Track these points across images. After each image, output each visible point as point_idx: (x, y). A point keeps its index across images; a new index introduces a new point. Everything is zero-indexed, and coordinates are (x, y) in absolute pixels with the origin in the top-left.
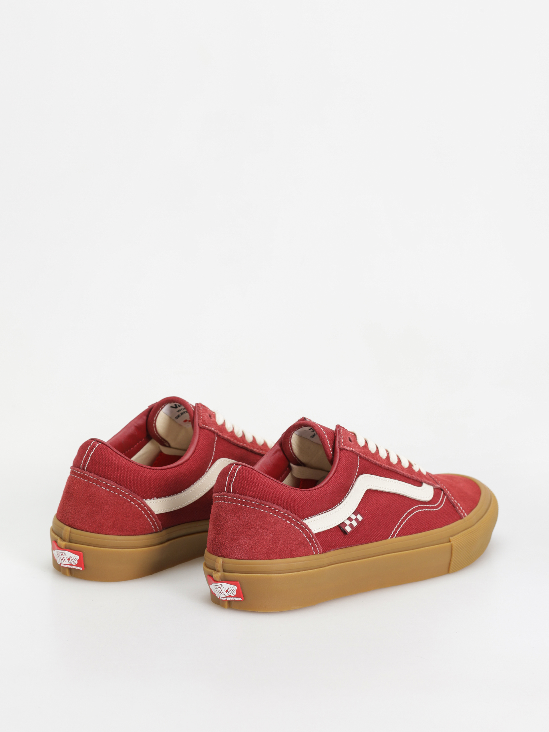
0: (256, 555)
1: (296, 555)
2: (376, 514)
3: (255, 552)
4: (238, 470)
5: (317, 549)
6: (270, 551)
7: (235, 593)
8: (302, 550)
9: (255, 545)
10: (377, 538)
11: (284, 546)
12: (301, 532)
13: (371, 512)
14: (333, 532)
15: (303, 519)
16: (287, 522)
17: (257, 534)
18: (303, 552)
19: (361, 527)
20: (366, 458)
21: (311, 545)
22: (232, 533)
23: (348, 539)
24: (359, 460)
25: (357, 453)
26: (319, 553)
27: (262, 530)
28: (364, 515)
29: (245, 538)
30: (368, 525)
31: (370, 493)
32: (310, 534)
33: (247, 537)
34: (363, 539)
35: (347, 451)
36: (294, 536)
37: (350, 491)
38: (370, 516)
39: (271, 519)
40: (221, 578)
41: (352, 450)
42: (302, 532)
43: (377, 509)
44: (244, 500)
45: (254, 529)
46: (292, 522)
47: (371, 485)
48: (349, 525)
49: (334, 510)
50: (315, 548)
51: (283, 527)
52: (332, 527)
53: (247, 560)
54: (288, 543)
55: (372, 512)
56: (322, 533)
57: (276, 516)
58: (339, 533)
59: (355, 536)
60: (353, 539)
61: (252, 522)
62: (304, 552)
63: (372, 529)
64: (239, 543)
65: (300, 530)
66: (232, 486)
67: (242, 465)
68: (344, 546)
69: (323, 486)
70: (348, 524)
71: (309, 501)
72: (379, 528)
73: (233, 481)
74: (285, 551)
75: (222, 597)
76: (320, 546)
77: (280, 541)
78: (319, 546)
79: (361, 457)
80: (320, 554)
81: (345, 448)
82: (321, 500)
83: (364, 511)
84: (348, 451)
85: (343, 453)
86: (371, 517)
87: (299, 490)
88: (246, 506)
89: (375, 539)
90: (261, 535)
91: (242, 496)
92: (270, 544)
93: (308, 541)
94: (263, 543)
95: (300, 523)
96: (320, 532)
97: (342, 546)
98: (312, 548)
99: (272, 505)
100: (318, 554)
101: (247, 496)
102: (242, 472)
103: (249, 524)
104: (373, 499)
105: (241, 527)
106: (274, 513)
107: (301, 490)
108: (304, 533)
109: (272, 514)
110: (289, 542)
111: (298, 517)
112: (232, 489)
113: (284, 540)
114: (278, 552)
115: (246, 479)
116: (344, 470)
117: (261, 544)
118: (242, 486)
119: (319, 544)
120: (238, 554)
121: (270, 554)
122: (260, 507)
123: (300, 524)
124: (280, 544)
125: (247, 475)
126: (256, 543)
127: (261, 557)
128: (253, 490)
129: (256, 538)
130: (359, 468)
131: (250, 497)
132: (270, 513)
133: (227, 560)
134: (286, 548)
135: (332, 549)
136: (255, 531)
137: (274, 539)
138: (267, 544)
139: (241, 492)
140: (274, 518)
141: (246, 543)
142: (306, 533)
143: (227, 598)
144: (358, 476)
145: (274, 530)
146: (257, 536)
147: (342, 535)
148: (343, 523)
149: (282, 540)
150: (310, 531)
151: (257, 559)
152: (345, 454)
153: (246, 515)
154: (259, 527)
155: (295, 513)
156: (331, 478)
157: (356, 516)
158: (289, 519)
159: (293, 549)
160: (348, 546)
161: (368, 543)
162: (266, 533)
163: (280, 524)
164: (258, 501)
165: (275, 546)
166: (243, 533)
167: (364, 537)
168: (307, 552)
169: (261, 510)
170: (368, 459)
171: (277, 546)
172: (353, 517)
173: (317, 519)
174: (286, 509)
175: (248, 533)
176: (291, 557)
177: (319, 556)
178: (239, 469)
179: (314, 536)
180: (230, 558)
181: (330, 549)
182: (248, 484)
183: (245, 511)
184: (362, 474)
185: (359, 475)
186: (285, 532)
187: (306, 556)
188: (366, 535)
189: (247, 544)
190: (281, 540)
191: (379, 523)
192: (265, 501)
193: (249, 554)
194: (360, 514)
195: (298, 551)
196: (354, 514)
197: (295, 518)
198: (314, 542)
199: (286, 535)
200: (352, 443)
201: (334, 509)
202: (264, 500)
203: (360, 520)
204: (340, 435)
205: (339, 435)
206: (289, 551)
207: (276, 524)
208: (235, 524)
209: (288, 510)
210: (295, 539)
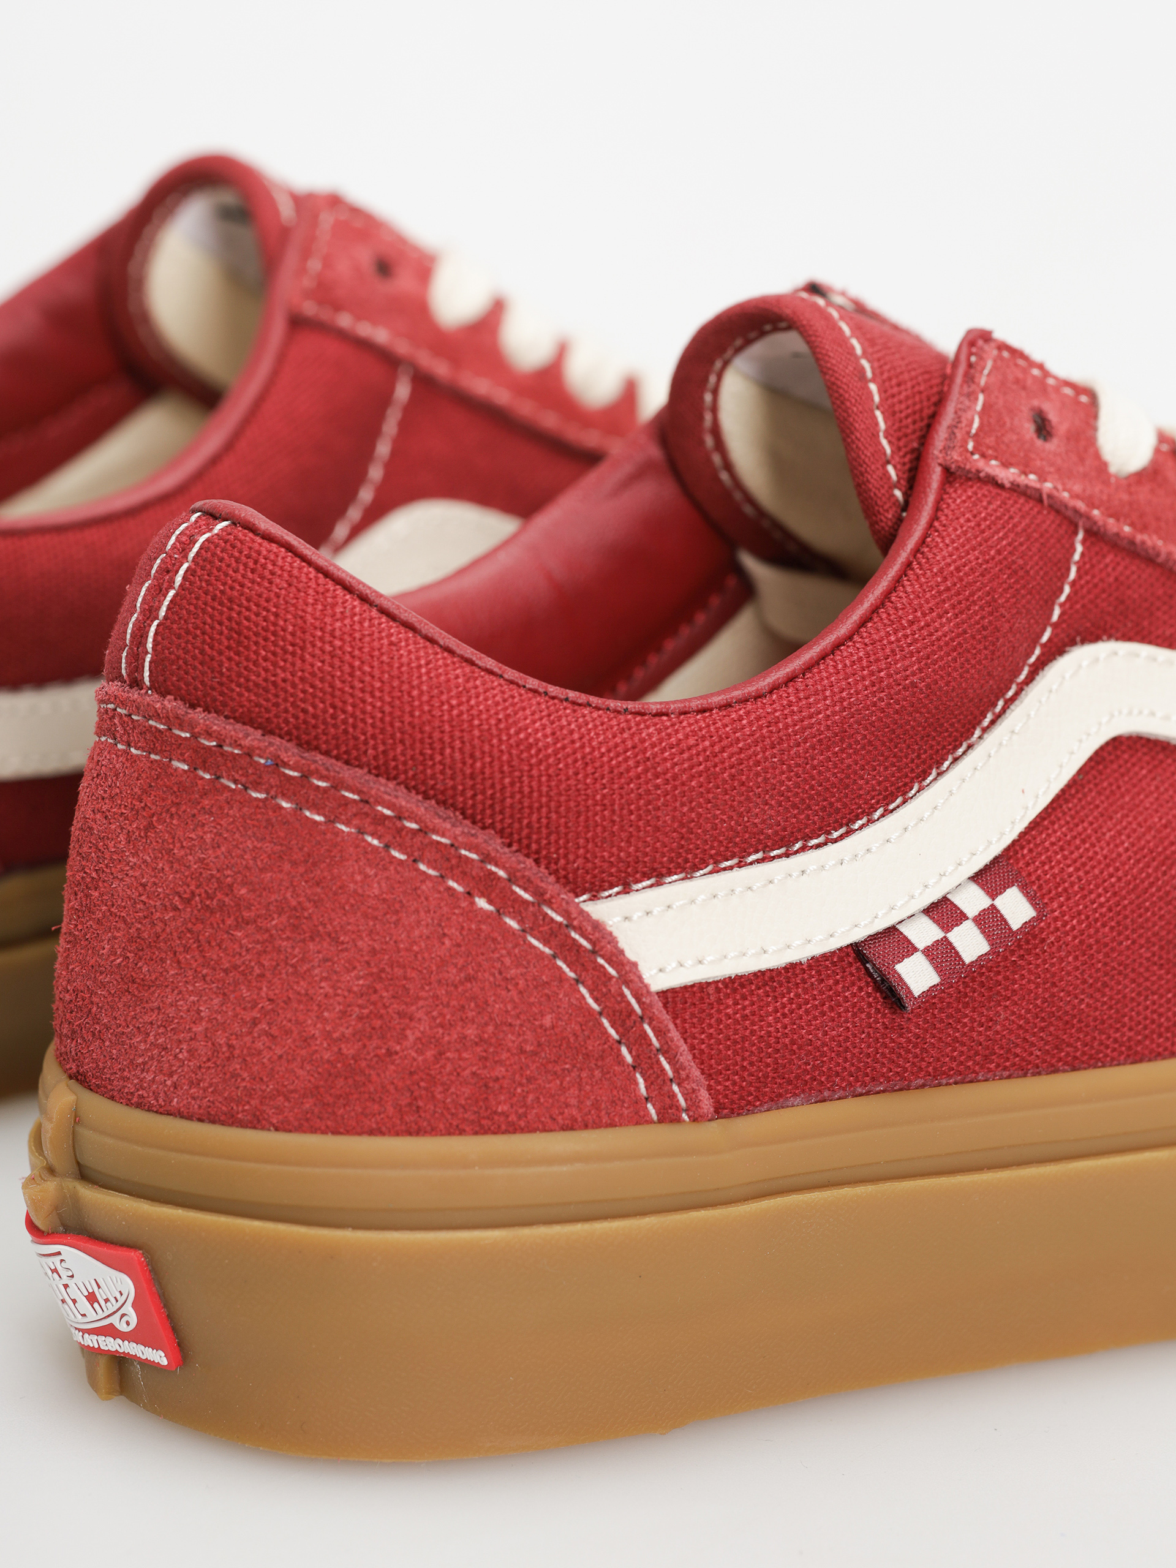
0: (250, 1096)
1: (513, 1118)
2: (1146, 890)
3: (245, 1075)
4: (201, 548)
5: (675, 1088)
6: (340, 1082)
7: (133, 1319)
8: (563, 1089)
9: (250, 1033)
10: (1139, 1042)
11: (441, 1054)
12: (561, 977)
13: (1111, 876)
14: (806, 991)
15: (595, 891)
16: (473, 903)
17: (266, 963)
18: (567, 1105)
19: (1022, 968)
20: (1132, 542)
21: (629, 1059)
22: (131, 940)
23: (917, 1036)
24: (1079, 548)
25: (1066, 506)
26: (685, 1116)
27: (304, 941)
28: (1059, 895)
29: (194, 985)
30: (1076, 958)
31: (1140, 760)
32: (627, 992)
33: (204, 977)
34: (1033, 1045)
35: (995, 491)
36: (514, 993)
37: (980, 738)
38: (1101, 905)
39: (367, 876)
40: (60, 1216)
41: (1038, 486)
42: (572, 975)
43: (1163, 864)
44: (207, 743)
45: (251, 928)
46: (506, 903)
47: (1153, 714)
48: (928, 952)
49: (831, 847)
50: (656, 1079)
51: (445, 935)
52: (800, 953)
53: (200, 1120)
54: (465, 1037)
55: (1119, 879)
56: (718, 990)
57: (403, 857)
58: (854, 995)
59: (973, 1020)
60: (956, 1040)
61: (244, 883)
62: (573, 1102)
63: (1105, 985)
64: (159, 1008)
65: (560, 963)
66: (149, 646)
67: (236, 521)
68: (889, 1080)
69: (771, 692)
70: (921, 945)
71: (638, 777)
72: (1160, 978)
73: (162, 613)
74: (440, 1089)
75: (79, 1330)
76: (696, 1073)
77: (411, 1019)
78: (683, 1074)
79: (1094, 535)
80: (694, 1119)
81: (978, 471)
82: (733, 777)
83: (1062, 870)
84: (1001, 486)
85: (959, 497)
86: (1110, 910)
87: (589, 705)
88: (218, 778)
89: (1130, 1048)
90: (296, 973)
91: (199, 716)
92: (348, 1032)
93: (612, 1032)
94: (298, 1022)
95: (559, 919)
96: (708, 984)
97: (873, 1079)
98: (641, 1081)
99: (382, 787)
100: (678, 1120)
101: (227, 717)
102: (221, 560)
103: (219, 895)
104: (1151, 799)
105: (176, 909)
106: (388, 838)
107: (598, 708)
108: (583, 983)
109: (375, 842)
110: (471, 1032)
111: (552, 879)
112: (150, 662)
113: (441, 1014)
114: (391, 1088)
115: (231, 609)
116: (944, 601)
117: (288, 1032)
118: (202, 652)
119: (685, 1056)
120: (153, 1080)
121: (339, 1097)
122: (298, 790)
123: (561, 924)
124: (411, 1038)
125: (242, 585)
126: (255, 1022)
127: (280, 1110)
128: (266, 680)
129: (261, 989)
130: (1069, 597)
131: (244, 724)
132: (369, 839)
133: (97, 1106)
134: (449, 1067)
135: (795, 1095)
136: (258, 942)
137: (374, 1004)
138: (327, 1035)
139: (196, 689)
140: (385, 869)
141: (199, 1012)
142: (600, 985)
143: (101, 1338)
144: (1055, 651)
145: (377, 946)
146: (268, 974)
147: (878, 1011)
148: (892, 931)
149: (427, 1013)
150: (628, 971)
151: (256, 1122)
152: (975, 504)
153: (208, 837)
154: (284, 918)
155: (534, 846)
156: (837, 646)
157: (993, 894)
158: (487, 885)
159: (497, 1079)
160: (920, 1082)
161: (1074, 1069)
162: (326, 960)
163: (422, 914)
164: (290, 752)
165: (379, 1047)
166: (187, 949)
167: (1042, 1029)
168: (596, 1105)
169: (308, 814)
170: (1146, 551)
171: (390, 1053)
172: (973, 900)
173: (693, 902)
174: (474, 823)
175: (213, 954)
176: (481, 1130)
177: (686, 1133)
178: (207, 540)
179: (651, 1005)
180: (112, 1098)
181: (780, 1095)
182: (239, 643)
183: (211, 814)
184: (1091, 636)
185: (1073, 643)
186: (456, 965)
187: (586, 1127)
188: (1060, 1018)
189: (202, 1018)
190: (420, 1014)
191: (1162, 948)
192: (337, 758)
193: (211, 1085)
194: (1024, 889)
195: (531, 1097)
196: (982, 887)
197: (529, 881)
198: (650, 1044)
199: (461, 983)
200: (1052, 446)
201: (835, 841)
202: (327, 753)
203: (1015, 924)
204: (966, 389)
205: (962, 386)
206: (467, 1091)
207: (397, 912)
208: (144, 886)
209: (484, 828)
210: (518, 1017)
